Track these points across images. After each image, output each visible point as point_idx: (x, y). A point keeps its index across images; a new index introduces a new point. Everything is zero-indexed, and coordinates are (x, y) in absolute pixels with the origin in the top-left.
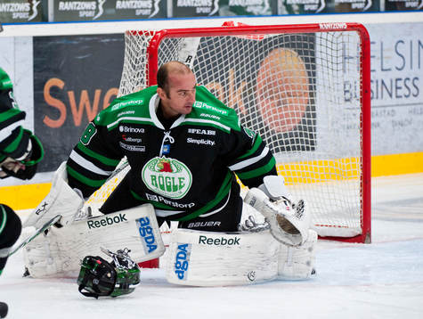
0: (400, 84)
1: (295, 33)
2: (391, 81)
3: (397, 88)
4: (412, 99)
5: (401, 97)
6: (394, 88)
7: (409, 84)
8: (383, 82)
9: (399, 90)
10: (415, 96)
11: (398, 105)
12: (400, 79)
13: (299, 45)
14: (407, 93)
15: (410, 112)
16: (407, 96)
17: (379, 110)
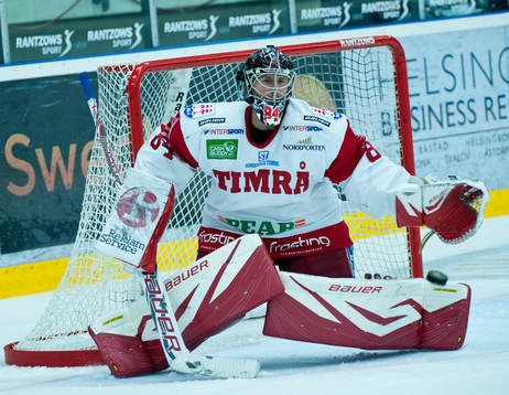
0: (452, 108)
1: (312, 55)
2: (441, 106)
3: (449, 114)
4: (468, 127)
5: (453, 125)
6: (445, 115)
7: (463, 108)
8: (430, 109)
9: (450, 117)
10: (472, 122)
11: (451, 136)
12: (452, 103)
13: (318, 69)
14: (461, 119)
15: (467, 143)
16: (462, 124)
17: (428, 143)
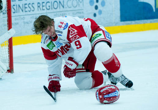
0: (27, 6)
2: (23, 5)
3: (25, 8)
4: (32, 12)
5: (27, 11)
7: (30, 6)
8: (19, 6)
9: (26, 9)
10: (33, 11)
11: (25, 15)
12: (26, 4)
14: (29, 10)
15: (31, 18)
16: (29, 11)
17: (18, 17)
